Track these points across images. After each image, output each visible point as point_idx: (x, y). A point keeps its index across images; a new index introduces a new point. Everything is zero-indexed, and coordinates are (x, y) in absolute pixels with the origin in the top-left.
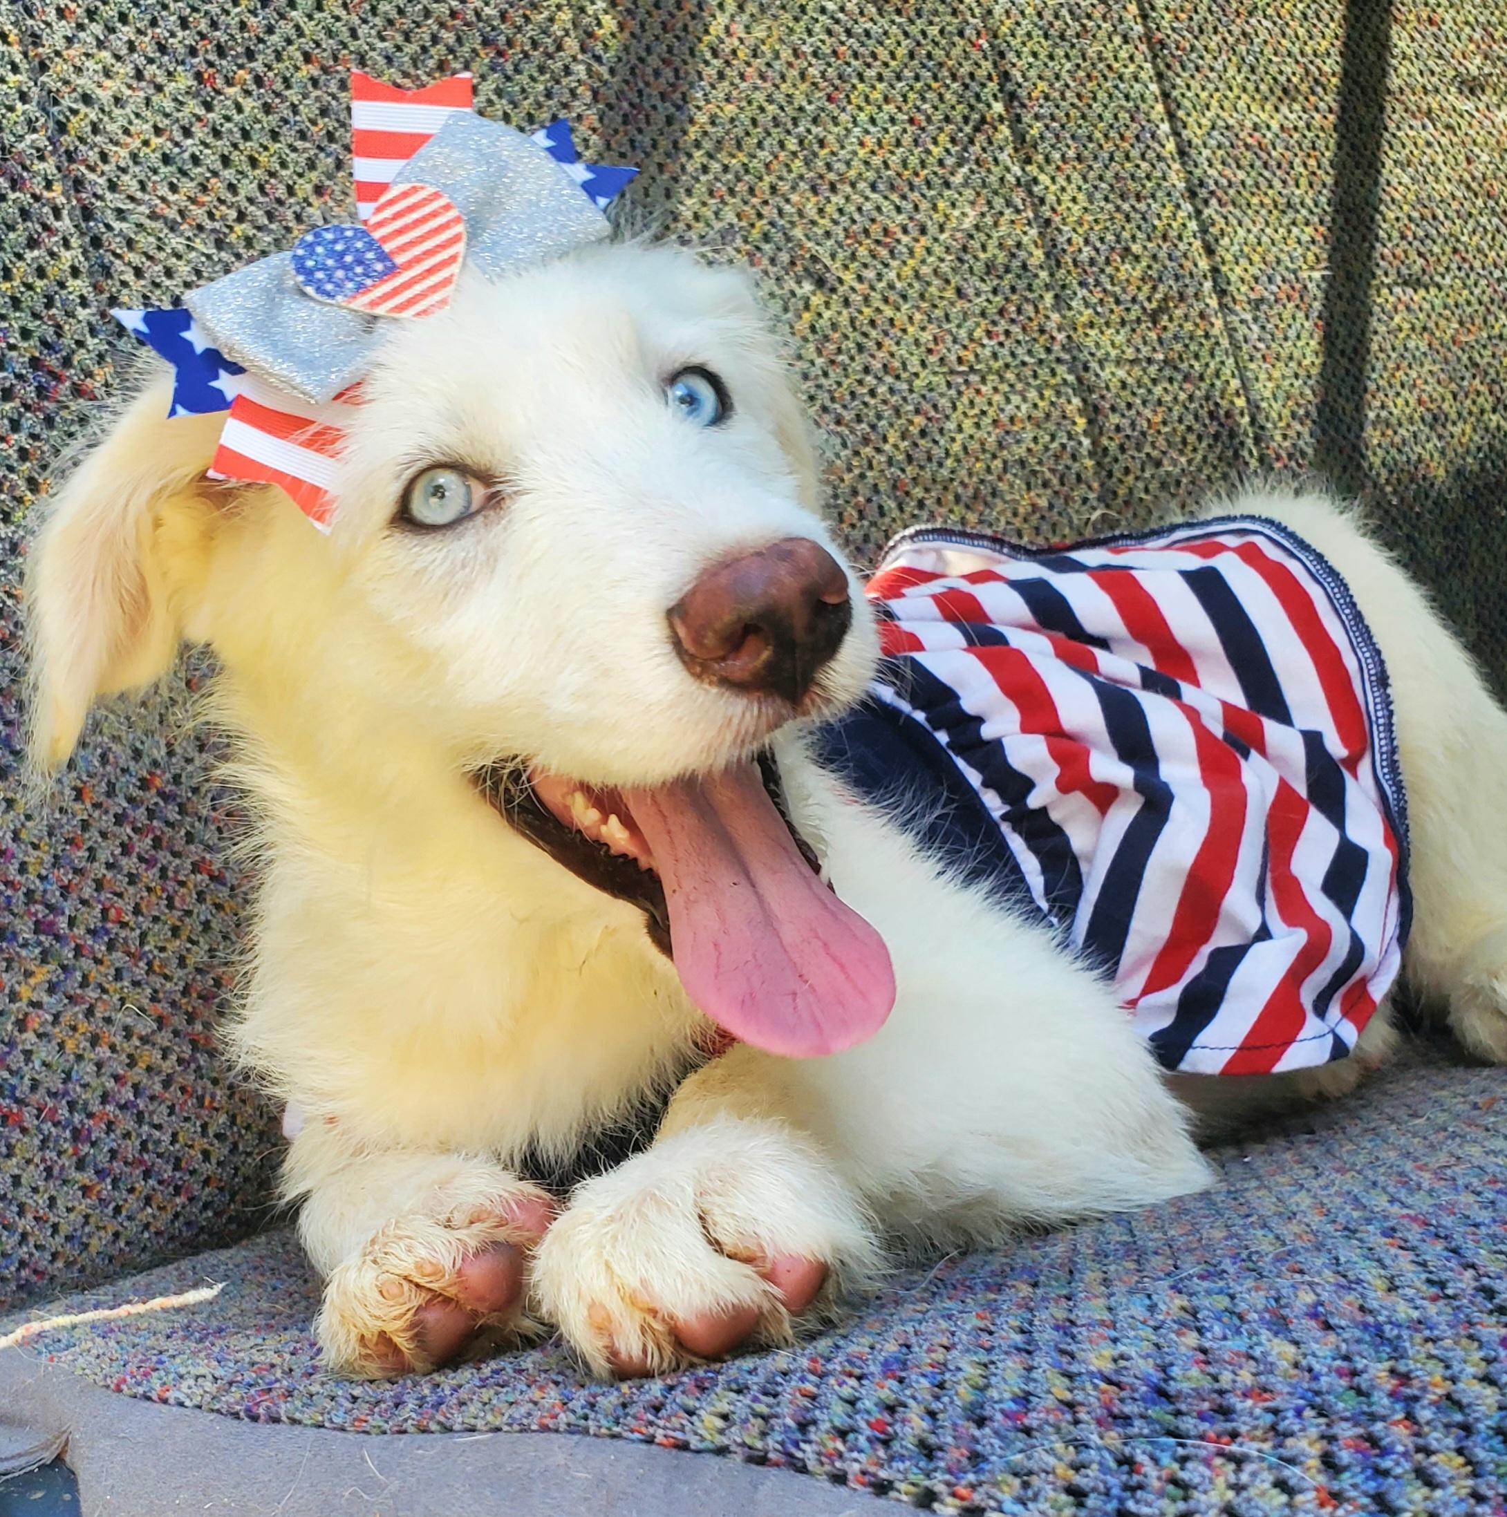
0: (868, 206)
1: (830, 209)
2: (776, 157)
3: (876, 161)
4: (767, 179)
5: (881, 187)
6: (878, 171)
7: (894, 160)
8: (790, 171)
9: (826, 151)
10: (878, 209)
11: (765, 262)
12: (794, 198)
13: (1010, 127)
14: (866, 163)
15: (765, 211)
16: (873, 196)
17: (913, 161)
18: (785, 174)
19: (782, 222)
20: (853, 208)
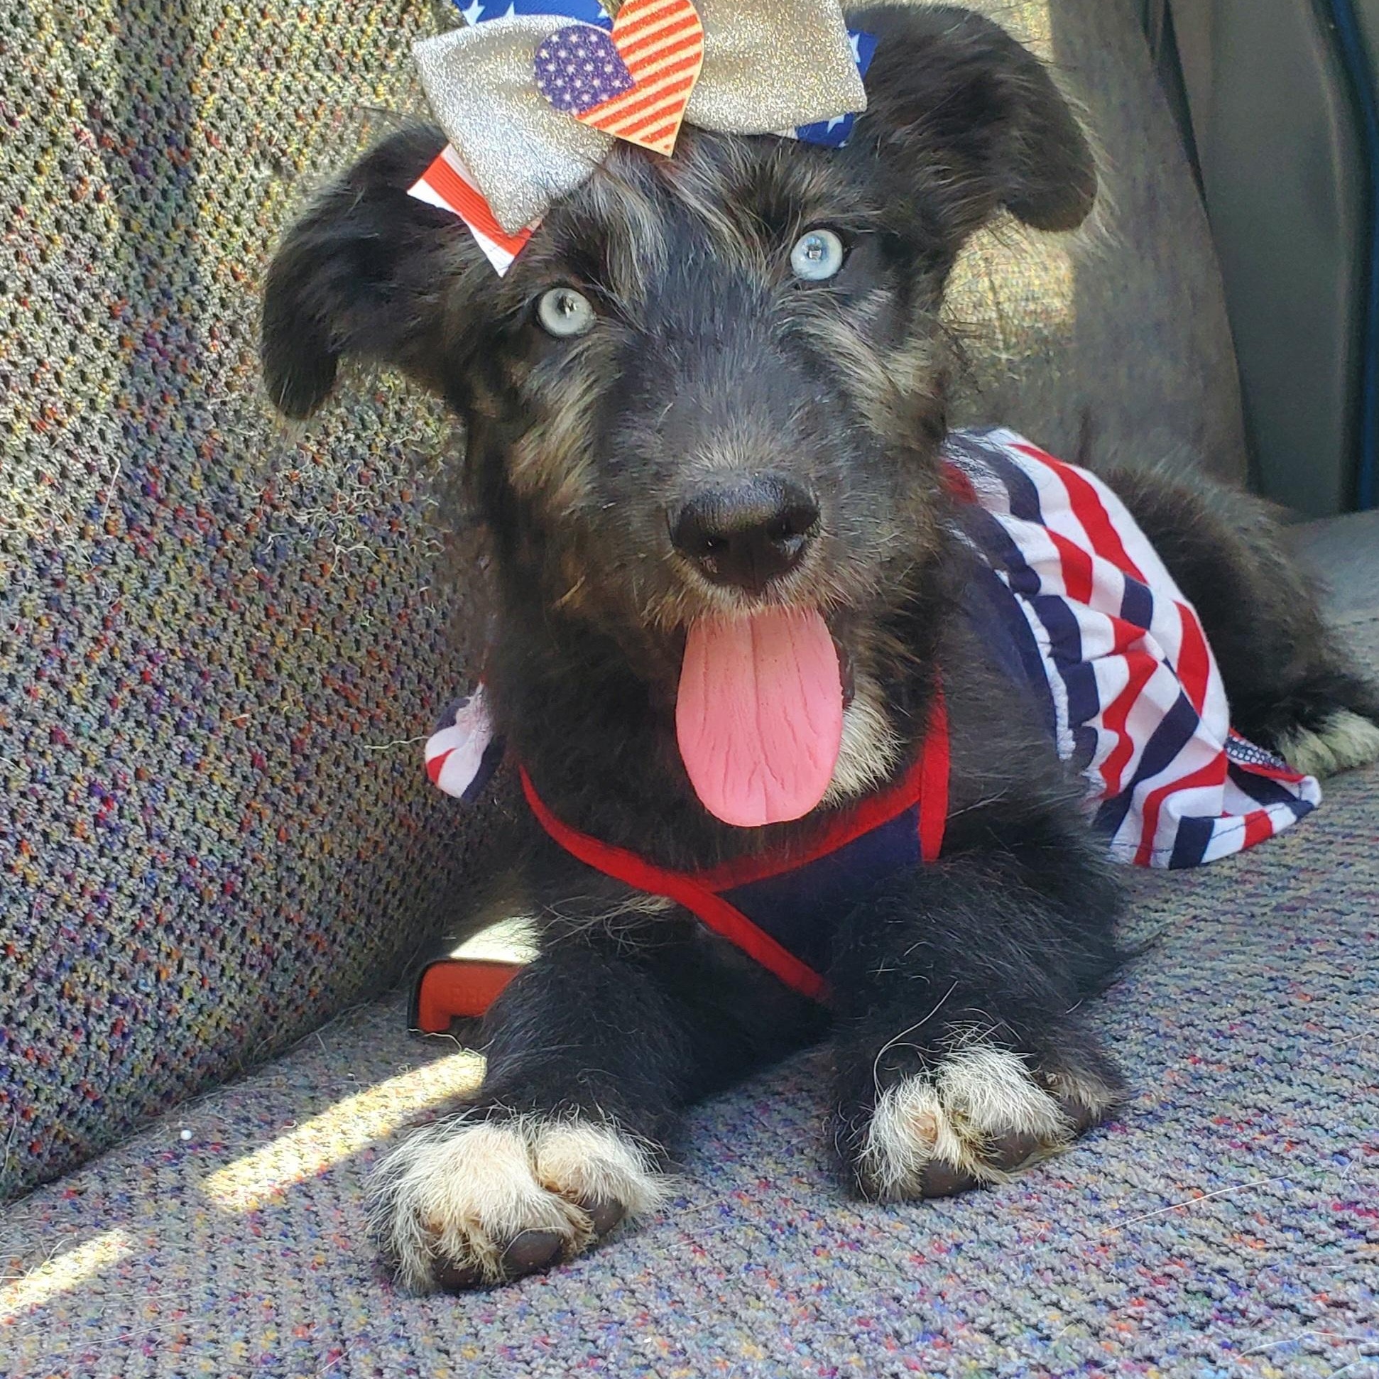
0: (313, 86)
1: (277, 87)
2: (221, 24)
3: (316, 37)
4: (215, 48)
5: (323, 65)
6: (319, 48)
7: (333, 37)
8: (236, 42)
9: (268, 21)
10: (323, 89)
11: (222, 141)
12: (243, 71)
13: (432, 10)
14: (308, 39)
15: (216, 83)
16: (318, 75)
17: (350, 39)
18: (232, 45)
19: (234, 98)
20: (300, 87)
